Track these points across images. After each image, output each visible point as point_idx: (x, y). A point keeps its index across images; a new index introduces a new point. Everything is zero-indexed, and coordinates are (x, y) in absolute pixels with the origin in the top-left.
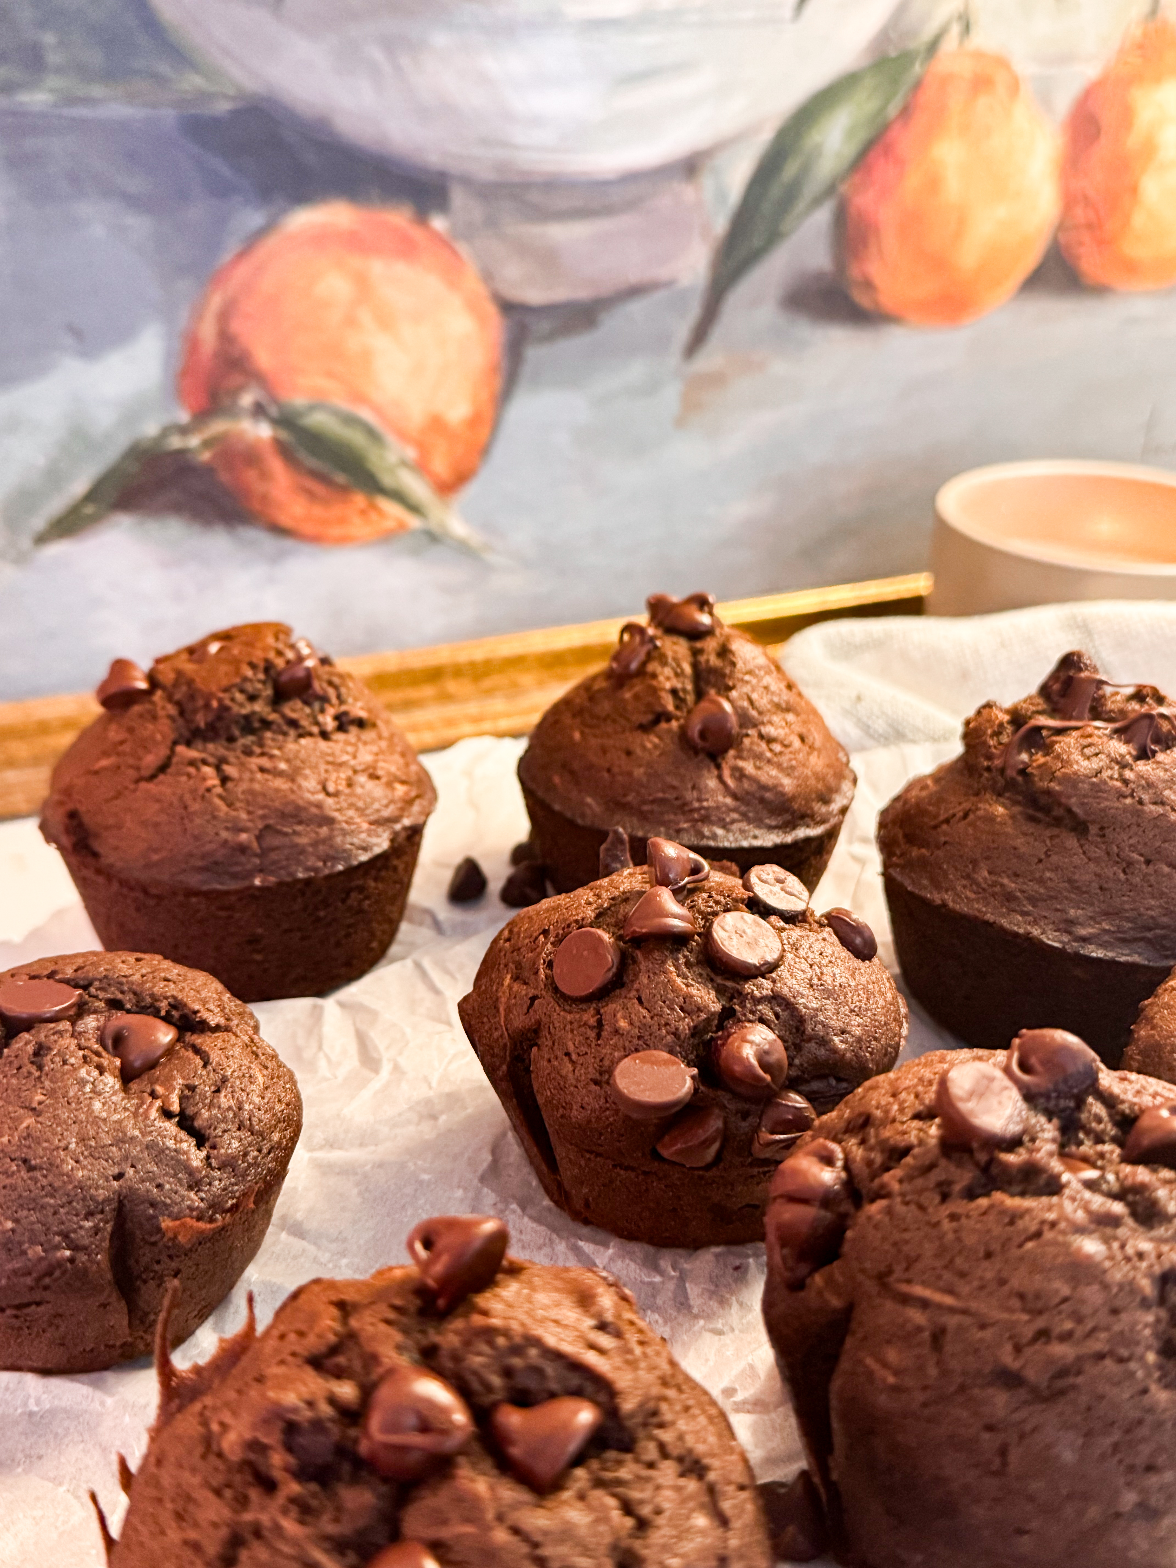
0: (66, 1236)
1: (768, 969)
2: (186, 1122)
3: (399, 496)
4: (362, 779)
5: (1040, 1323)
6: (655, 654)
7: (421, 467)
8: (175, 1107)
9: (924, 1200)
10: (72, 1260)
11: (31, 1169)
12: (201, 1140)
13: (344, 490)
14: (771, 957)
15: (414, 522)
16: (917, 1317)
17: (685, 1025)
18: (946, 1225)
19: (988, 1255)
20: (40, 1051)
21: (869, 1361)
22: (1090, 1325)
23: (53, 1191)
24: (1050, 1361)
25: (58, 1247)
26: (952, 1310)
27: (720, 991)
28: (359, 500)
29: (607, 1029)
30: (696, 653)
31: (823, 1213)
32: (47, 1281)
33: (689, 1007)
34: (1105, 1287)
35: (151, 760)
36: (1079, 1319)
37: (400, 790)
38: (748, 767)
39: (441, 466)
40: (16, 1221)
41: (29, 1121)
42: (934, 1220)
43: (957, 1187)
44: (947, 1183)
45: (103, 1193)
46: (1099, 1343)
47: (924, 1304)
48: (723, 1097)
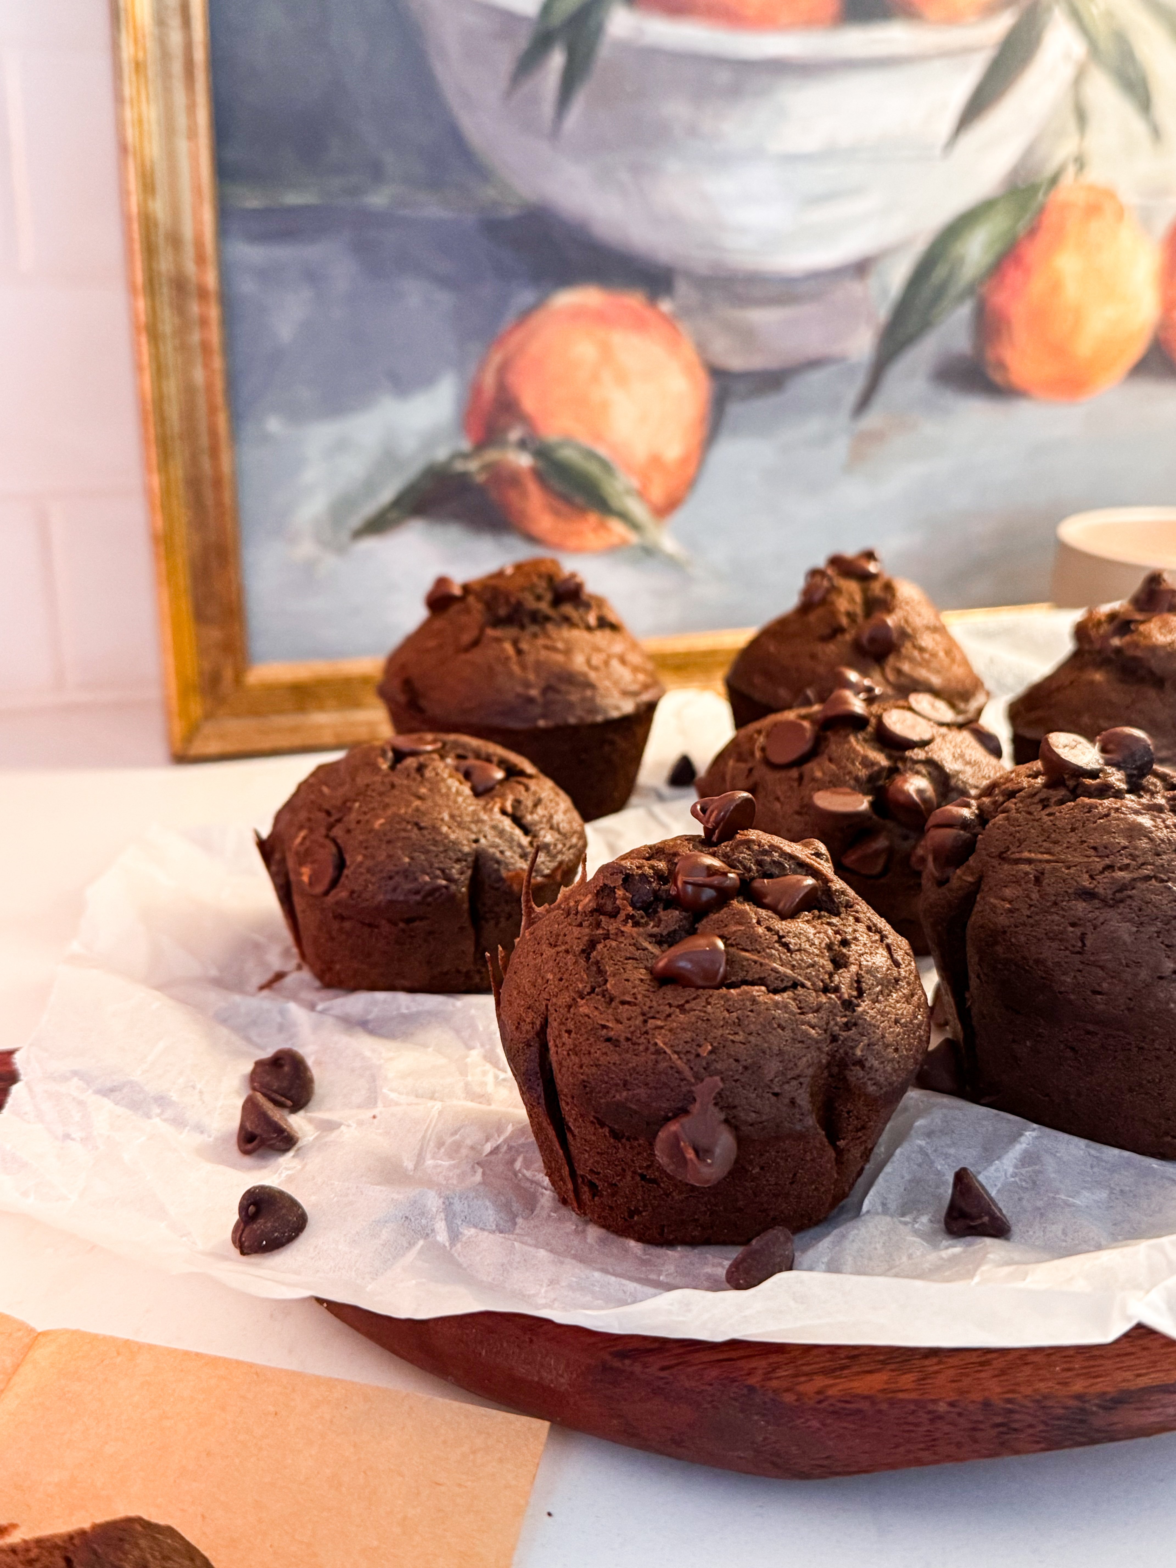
0: (443, 871)
1: (924, 744)
2: (517, 820)
3: (624, 516)
4: (615, 664)
5: (1107, 861)
6: (834, 589)
7: (643, 494)
8: (509, 809)
9: (1032, 809)
10: (446, 887)
11: (420, 828)
12: (526, 831)
13: (582, 511)
14: (926, 736)
15: (633, 538)
16: (1026, 868)
17: (863, 773)
18: (1046, 818)
19: (1073, 830)
20: (420, 769)
21: (992, 900)
22: (1141, 860)
23: (435, 843)
24: (1114, 881)
25: (437, 877)
26: (1048, 861)
27: (889, 757)
28: (593, 518)
29: (806, 779)
30: (865, 591)
31: (962, 832)
32: (430, 899)
33: (867, 763)
34: (1151, 840)
35: (466, 638)
36: (1133, 857)
37: (641, 677)
38: (906, 667)
39: (657, 493)
40: (412, 858)
41: (417, 803)
42: (1037, 817)
43: (1053, 800)
44: (1048, 799)
45: (466, 849)
46: (1147, 871)
47: (1029, 861)
48: (890, 824)
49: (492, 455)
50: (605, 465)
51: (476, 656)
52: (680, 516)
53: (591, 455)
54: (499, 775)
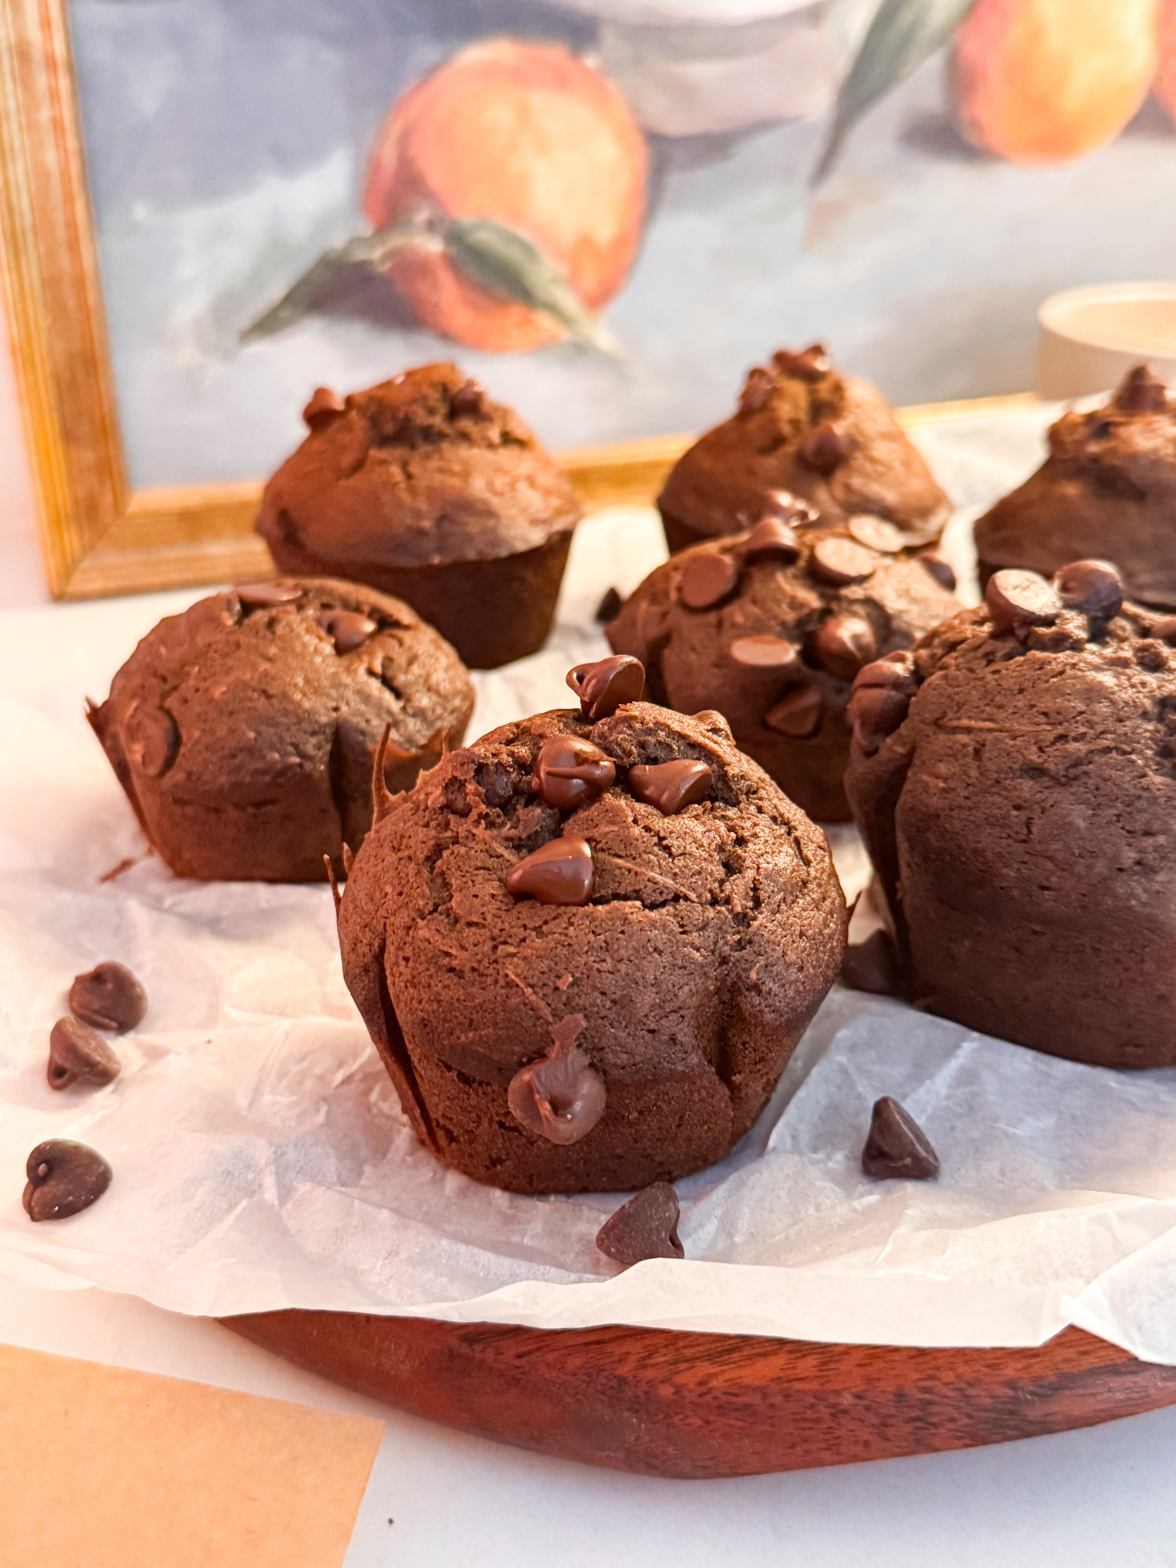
0: (296, 746)
1: (862, 579)
2: (387, 681)
3: (552, 308)
4: (522, 486)
5: (1060, 730)
6: (776, 392)
7: (572, 281)
8: (378, 667)
9: (975, 665)
10: (301, 765)
11: (269, 697)
12: (398, 694)
13: (503, 303)
14: (865, 571)
15: (565, 335)
16: (964, 738)
17: (790, 616)
18: (990, 677)
19: (1021, 691)
20: (271, 624)
21: (925, 777)
22: (1100, 728)
23: (286, 713)
24: (1067, 755)
25: (290, 754)
26: (990, 730)
27: (822, 596)
28: (516, 312)
29: (726, 625)
30: (812, 393)
31: (893, 693)
32: (281, 780)
33: (795, 604)
34: (1113, 703)
35: (347, 460)
36: (1091, 724)
37: (555, 502)
38: (856, 482)
39: (590, 281)
40: (258, 733)
41: (266, 666)
42: (980, 676)
43: (999, 654)
44: (993, 653)
45: (324, 719)
46: (1107, 741)
47: (969, 730)
48: (821, 675)
49: (396, 241)
50: (529, 250)
51: (358, 480)
52: (617, 307)
53: (514, 239)
54: (369, 627)
